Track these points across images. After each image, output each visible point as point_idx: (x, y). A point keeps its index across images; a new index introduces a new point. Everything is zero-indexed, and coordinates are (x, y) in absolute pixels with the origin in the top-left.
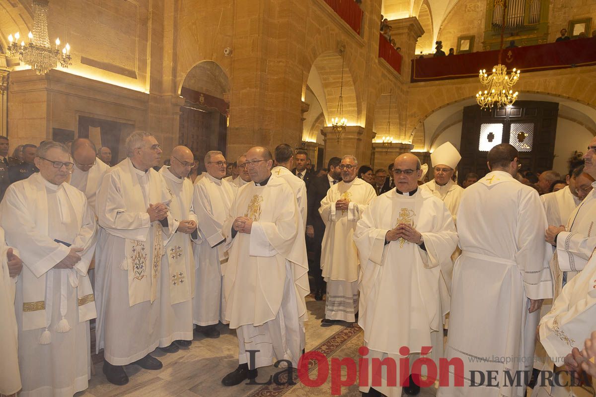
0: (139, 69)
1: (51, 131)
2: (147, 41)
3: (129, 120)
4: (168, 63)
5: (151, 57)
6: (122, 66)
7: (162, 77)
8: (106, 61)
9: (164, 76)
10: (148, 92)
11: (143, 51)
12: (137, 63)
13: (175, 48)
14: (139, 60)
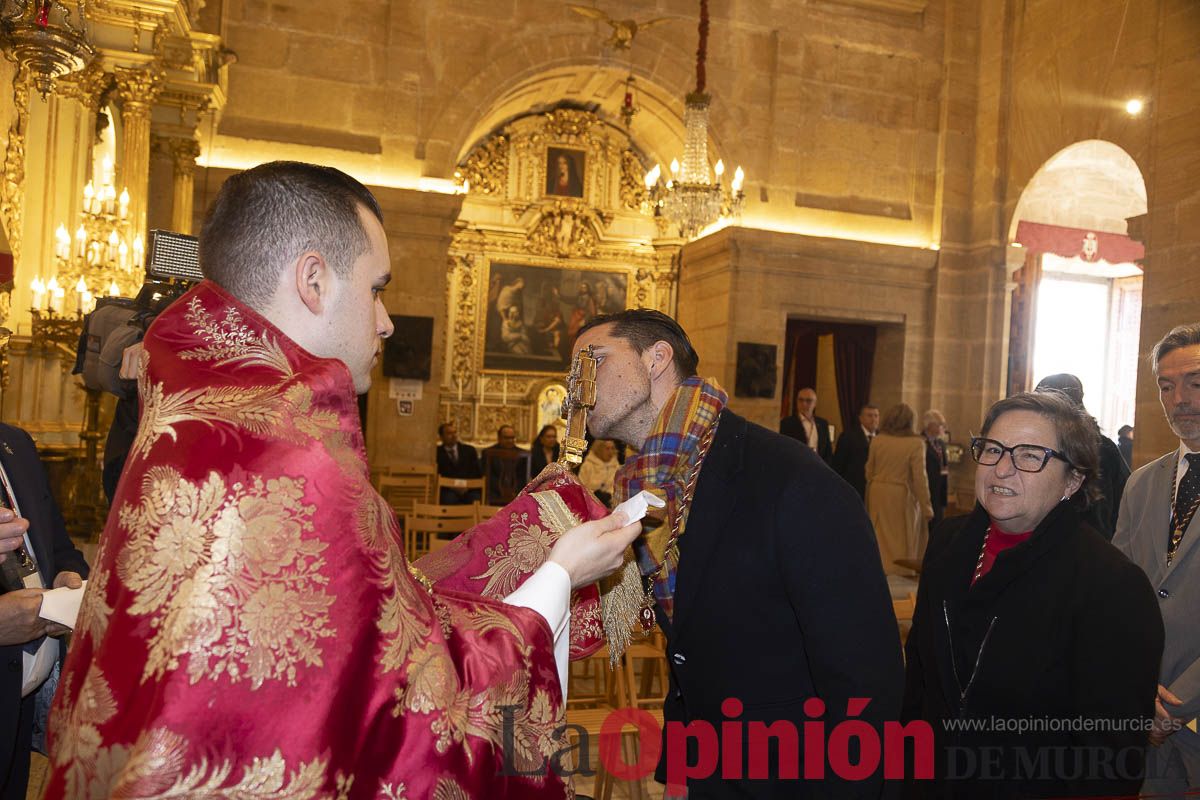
0: (918, 196)
1: (735, 348)
2: (937, 130)
3: (890, 314)
4: (986, 170)
5: (946, 165)
6: (880, 198)
7: (970, 206)
8: (846, 193)
9: (976, 203)
10: (936, 247)
11: (929, 155)
12: (913, 185)
13: (1002, 132)
14: (920, 177)
